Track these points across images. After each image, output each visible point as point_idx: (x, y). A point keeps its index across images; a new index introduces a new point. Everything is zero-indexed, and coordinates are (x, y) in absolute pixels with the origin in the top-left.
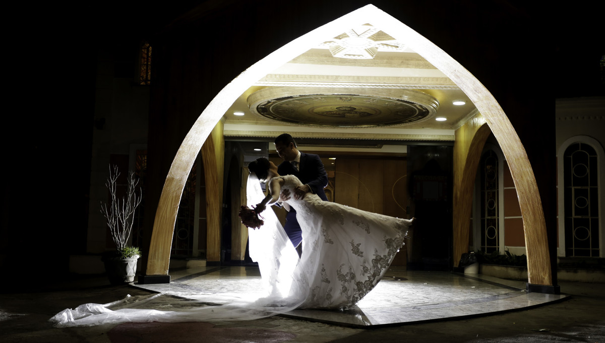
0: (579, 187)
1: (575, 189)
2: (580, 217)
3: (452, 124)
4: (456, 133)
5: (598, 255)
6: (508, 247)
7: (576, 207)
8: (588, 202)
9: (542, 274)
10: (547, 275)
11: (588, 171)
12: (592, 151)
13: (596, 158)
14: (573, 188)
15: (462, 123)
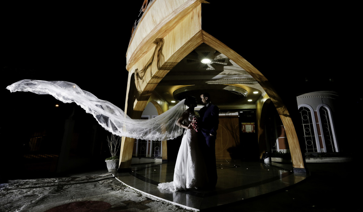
0: (306, 124)
1: (304, 125)
2: (307, 136)
3: (254, 103)
4: (256, 106)
5: (317, 151)
6: (281, 150)
7: (305, 132)
8: (310, 130)
9: (299, 163)
10: (302, 163)
11: (308, 117)
12: (309, 110)
13: (310, 112)
14: (303, 125)
15: (258, 102)
